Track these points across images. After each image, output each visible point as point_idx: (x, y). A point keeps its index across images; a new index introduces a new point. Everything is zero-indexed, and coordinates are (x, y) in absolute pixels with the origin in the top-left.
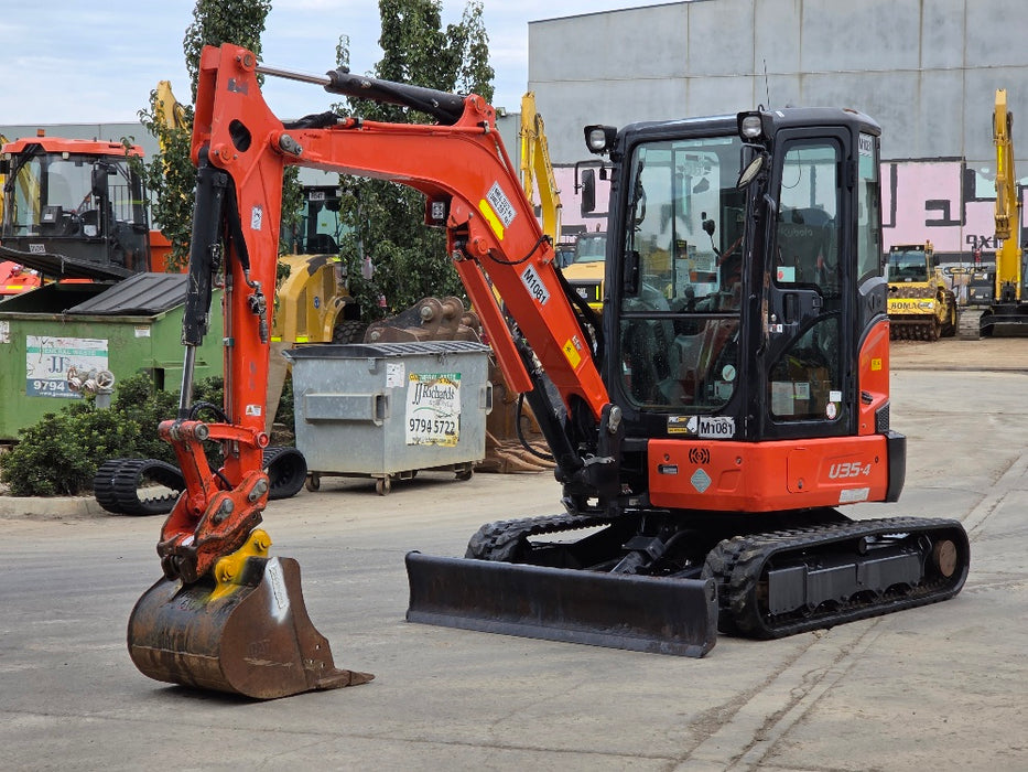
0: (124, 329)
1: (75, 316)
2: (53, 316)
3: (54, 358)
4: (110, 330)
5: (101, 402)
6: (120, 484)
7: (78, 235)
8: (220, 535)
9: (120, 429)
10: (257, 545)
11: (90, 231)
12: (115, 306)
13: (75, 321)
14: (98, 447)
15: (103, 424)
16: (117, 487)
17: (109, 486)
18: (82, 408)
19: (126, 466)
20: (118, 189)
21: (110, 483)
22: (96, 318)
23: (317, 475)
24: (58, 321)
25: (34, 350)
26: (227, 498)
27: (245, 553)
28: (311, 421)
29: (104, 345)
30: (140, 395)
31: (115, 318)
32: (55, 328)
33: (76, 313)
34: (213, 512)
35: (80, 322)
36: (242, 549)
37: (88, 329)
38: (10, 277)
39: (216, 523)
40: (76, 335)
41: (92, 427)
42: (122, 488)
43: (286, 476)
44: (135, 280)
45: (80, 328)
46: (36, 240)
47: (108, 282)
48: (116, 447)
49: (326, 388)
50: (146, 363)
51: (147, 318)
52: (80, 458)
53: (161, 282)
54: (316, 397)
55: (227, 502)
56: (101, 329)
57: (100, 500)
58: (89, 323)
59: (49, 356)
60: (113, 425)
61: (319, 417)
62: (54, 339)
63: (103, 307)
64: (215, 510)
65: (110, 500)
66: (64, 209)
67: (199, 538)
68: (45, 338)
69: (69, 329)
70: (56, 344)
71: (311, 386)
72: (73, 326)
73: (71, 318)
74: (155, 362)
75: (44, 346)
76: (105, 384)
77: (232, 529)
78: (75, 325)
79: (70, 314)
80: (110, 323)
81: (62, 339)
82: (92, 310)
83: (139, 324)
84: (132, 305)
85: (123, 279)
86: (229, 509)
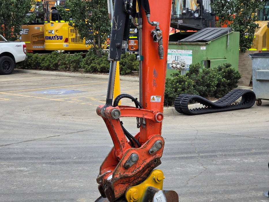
0: (197, 47)
1: (182, 43)
2: (175, 43)
3: (176, 56)
4: (193, 47)
5: (183, 72)
6: (182, 104)
7: (192, 17)
8: (130, 174)
9: (186, 83)
10: (154, 179)
11: (197, 15)
12: (195, 39)
13: (182, 44)
14: (179, 89)
15: (180, 81)
16: (182, 105)
17: (179, 104)
18: (177, 75)
19: (185, 97)
20: (208, 2)
21: (179, 103)
22: (188, 43)
23: (259, 100)
24: (176, 44)
25: (170, 54)
26: (134, 153)
27: (147, 184)
28: (258, 80)
29: (191, 52)
30: (196, 70)
31: (194, 43)
32: (176, 47)
33: (182, 42)
34: (124, 161)
35: (183, 44)
36: (145, 182)
37: (186, 47)
38: (172, 30)
39: (126, 168)
40: (182, 49)
41: (177, 82)
42: (183, 105)
43: (248, 100)
44: (204, 30)
45: (184, 47)
46: (180, 19)
47: (195, 31)
48: (185, 89)
49: (264, 68)
50: (204, 58)
51: (204, 43)
52: (171, 93)
53: (219, 31)
54: (260, 72)
55: (133, 155)
56: (190, 47)
57: (176, 108)
58: (186, 45)
59: (174, 56)
60: (184, 81)
61: (261, 79)
62: (175, 50)
63: (191, 40)
64: (126, 160)
65: (179, 109)
66: (189, 9)
67: (115, 177)
68: (173, 50)
69: (180, 47)
70: (176, 52)
71: (259, 67)
72: (181, 46)
73: (180, 43)
74: (207, 58)
75: (172, 52)
76: (183, 66)
77: (138, 170)
78: (182, 46)
79: (180, 42)
80: (193, 45)
81: (178, 50)
82: (187, 41)
83: (202, 45)
84: (200, 39)
85: (200, 30)
86: (134, 159)
